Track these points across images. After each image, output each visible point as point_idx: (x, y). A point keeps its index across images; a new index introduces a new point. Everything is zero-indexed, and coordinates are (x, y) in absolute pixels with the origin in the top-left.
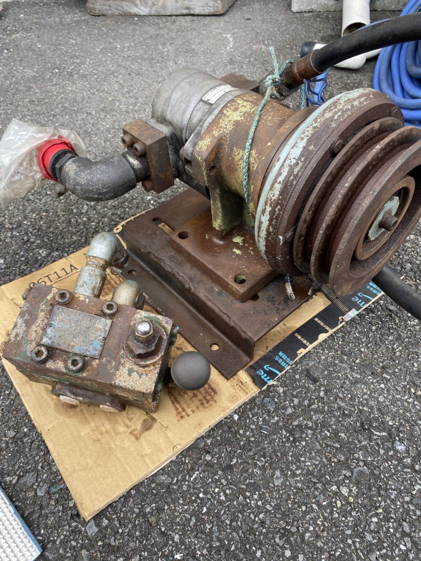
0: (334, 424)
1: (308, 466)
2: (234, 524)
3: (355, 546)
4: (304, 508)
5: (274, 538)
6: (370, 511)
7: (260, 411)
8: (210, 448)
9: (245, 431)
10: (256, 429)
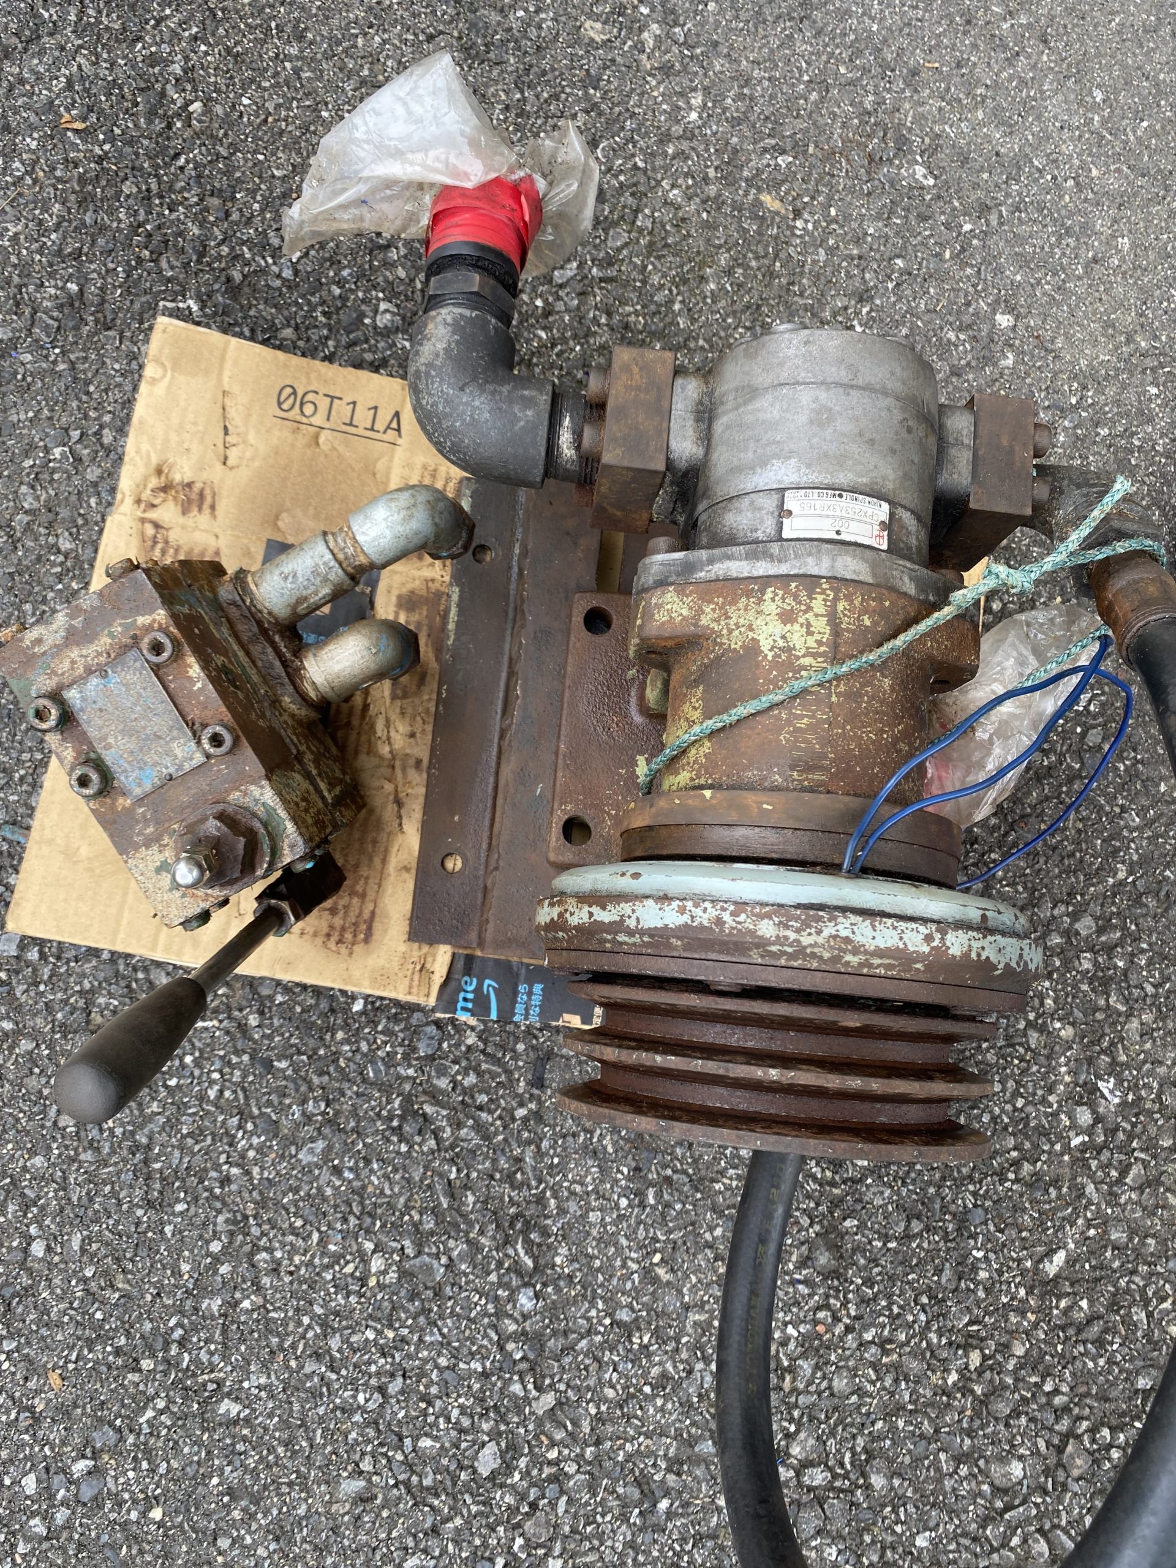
0: (479, 1172)
1: (371, 1182)
2: (190, 1141)
3: (306, 1331)
4: (299, 1223)
5: (219, 1212)
6: (379, 1320)
7: (401, 1035)
8: (270, 1008)
9: (346, 1041)
10: (365, 1055)
